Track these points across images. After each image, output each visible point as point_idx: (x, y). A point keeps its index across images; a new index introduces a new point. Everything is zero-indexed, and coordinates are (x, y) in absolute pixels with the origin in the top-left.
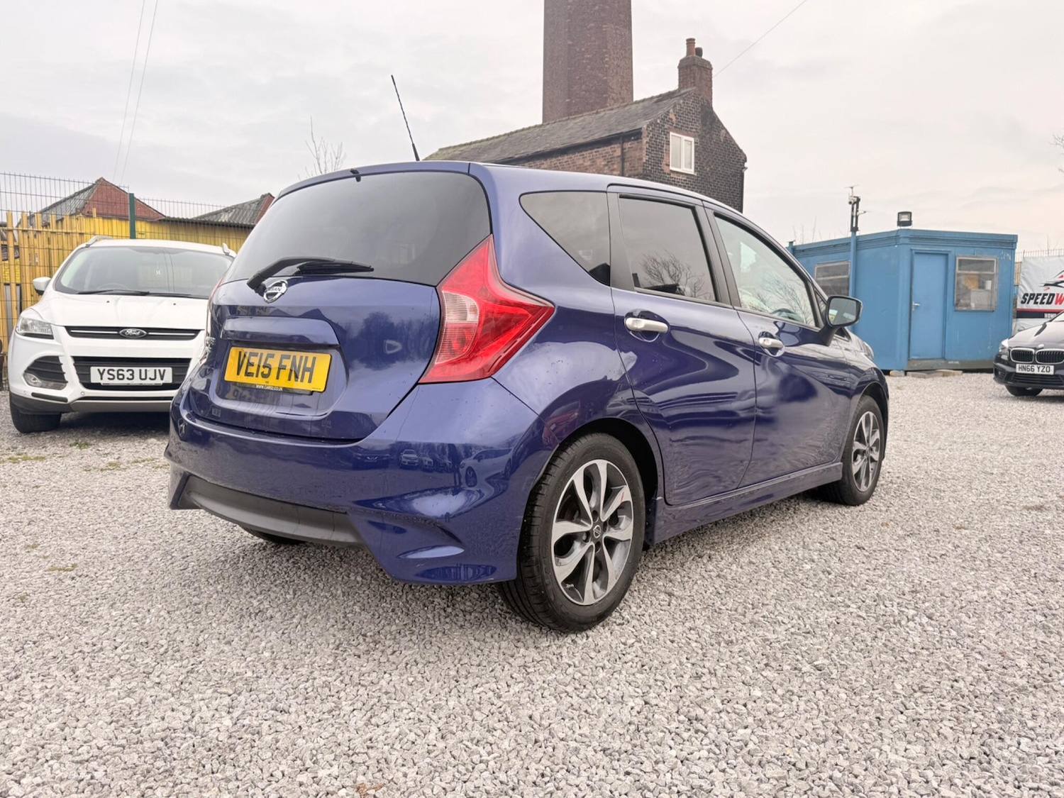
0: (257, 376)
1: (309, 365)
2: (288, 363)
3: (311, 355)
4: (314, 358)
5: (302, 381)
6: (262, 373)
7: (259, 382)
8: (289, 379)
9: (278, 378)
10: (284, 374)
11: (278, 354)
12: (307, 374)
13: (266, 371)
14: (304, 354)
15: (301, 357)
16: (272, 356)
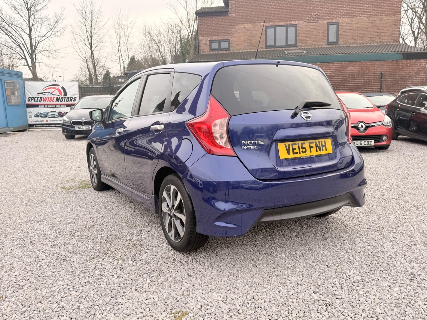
0: (300, 153)
1: (324, 144)
2: (313, 145)
3: (323, 140)
4: (325, 141)
5: (323, 151)
6: (302, 151)
7: (302, 155)
8: (317, 151)
9: (311, 152)
10: (313, 150)
11: (307, 142)
12: (324, 148)
13: (304, 150)
14: (320, 140)
15: (319, 142)
16: (304, 143)
